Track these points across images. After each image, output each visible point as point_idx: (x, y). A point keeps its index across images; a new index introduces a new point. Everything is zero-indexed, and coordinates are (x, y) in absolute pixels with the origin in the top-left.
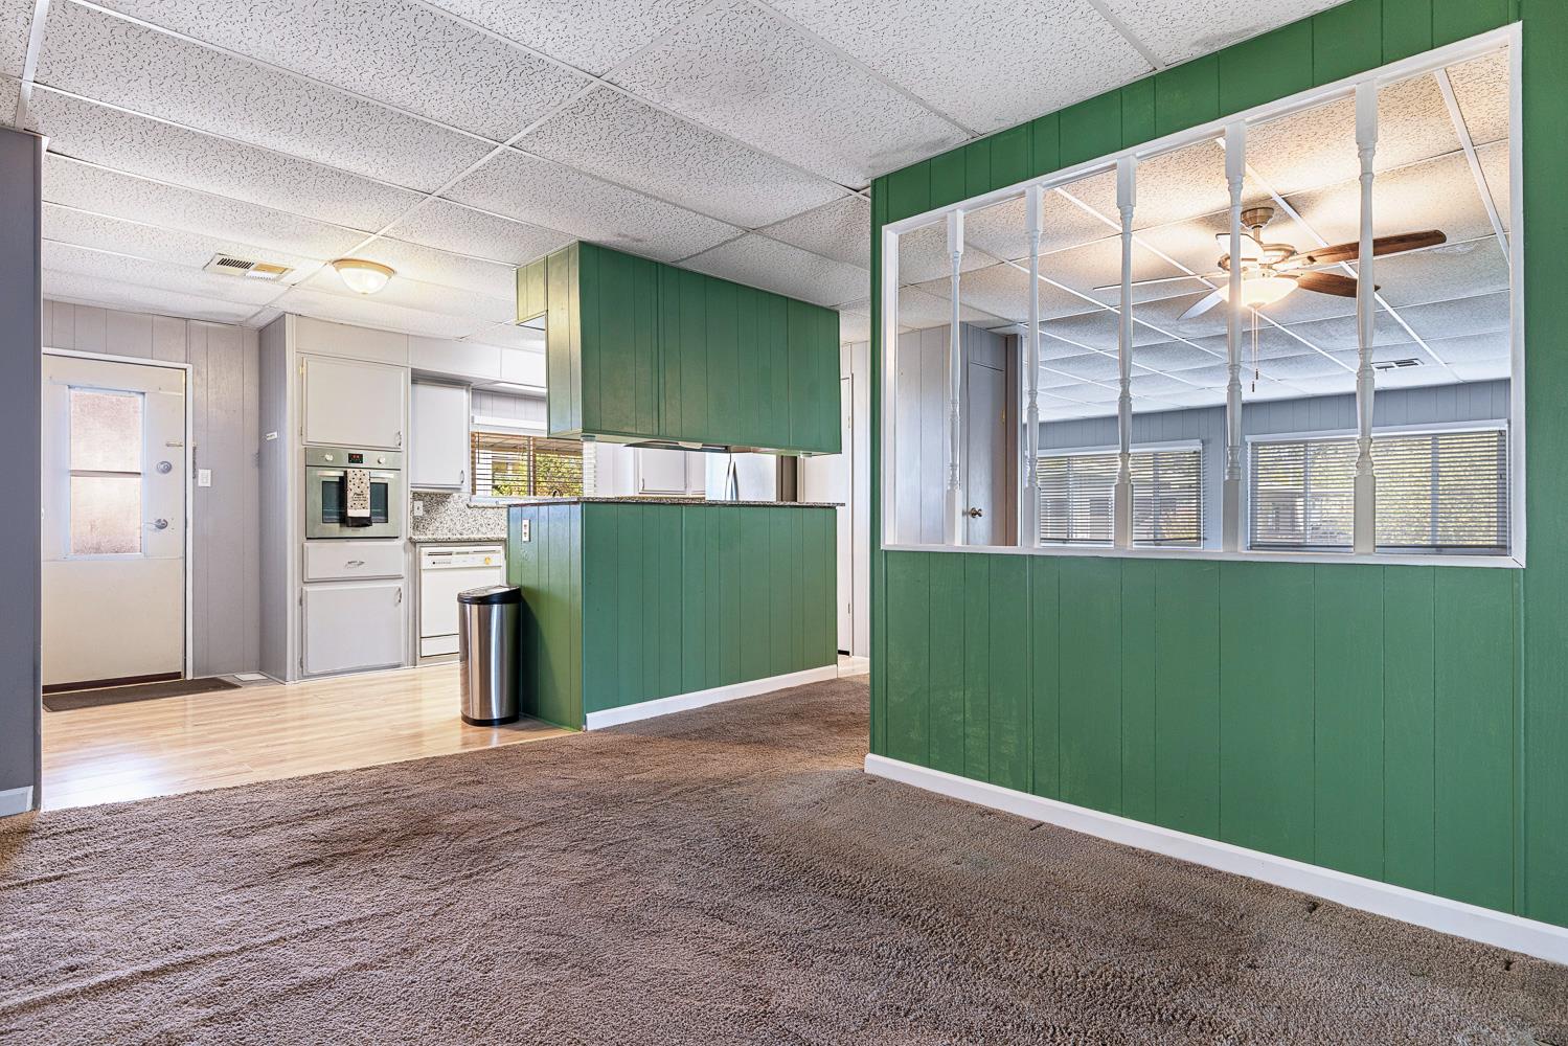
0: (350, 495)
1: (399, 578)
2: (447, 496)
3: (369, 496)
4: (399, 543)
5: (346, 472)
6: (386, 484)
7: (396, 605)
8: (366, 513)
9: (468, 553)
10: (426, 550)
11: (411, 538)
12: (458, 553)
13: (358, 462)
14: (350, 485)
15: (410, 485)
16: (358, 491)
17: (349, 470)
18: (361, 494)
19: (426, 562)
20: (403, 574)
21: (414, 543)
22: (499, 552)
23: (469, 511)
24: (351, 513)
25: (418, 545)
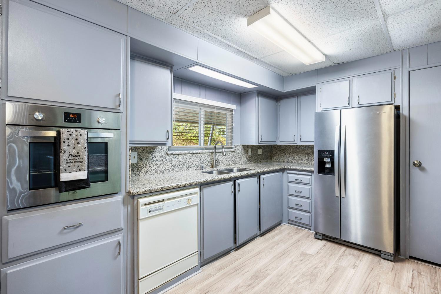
0: (64, 157)
1: (119, 230)
2: (154, 148)
3: (86, 157)
4: (119, 198)
5: (59, 133)
6: (106, 144)
7: (116, 258)
8: (83, 175)
9: (175, 198)
10: (142, 201)
11: (129, 193)
12: (168, 199)
13: (75, 121)
14: (64, 147)
15: (128, 142)
16: (74, 152)
17: (62, 130)
18: (78, 155)
19: (143, 212)
20: (122, 225)
21: (132, 197)
22: (196, 193)
23: (167, 157)
24: (65, 177)
25: (136, 198)
